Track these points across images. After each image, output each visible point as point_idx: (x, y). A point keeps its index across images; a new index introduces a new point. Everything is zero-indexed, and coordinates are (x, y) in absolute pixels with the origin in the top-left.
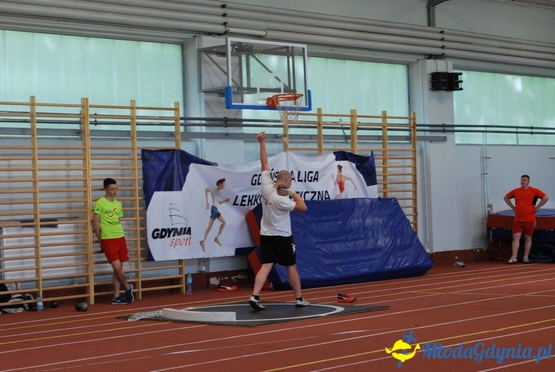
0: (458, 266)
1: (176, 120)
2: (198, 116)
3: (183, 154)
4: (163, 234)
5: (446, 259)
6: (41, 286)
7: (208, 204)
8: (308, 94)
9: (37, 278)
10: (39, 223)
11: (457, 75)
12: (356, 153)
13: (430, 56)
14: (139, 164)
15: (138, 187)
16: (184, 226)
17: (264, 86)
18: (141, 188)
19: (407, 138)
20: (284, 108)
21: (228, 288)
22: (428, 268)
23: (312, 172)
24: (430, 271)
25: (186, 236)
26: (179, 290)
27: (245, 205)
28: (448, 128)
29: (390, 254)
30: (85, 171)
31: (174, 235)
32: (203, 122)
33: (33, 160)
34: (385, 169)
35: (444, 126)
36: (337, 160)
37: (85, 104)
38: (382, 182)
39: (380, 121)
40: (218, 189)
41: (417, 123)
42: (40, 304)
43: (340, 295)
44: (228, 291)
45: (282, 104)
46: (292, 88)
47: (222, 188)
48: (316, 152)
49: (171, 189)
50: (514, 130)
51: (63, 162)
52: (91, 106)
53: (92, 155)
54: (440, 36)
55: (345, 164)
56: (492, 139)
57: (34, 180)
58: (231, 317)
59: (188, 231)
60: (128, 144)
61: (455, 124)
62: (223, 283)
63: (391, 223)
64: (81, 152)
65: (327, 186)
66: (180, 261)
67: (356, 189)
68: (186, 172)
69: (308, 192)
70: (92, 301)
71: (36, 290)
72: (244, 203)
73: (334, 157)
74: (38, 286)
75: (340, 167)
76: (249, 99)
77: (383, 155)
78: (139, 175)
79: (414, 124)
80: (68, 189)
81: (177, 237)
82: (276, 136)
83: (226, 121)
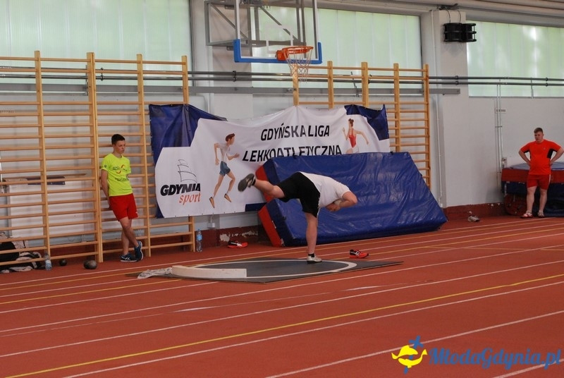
0: (472, 221)
1: (184, 74)
2: (207, 71)
3: (192, 109)
4: (172, 191)
5: (459, 214)
6: (49, 244)
7: (217, 160)
8: (319, 46)
9: (45, 236)
10: (46, 181)
11: (470, 26)
12: (368, 106)
13: (443, 7)
14: (146, 120)
15: (146, 142)
16: (193, 183)
17: (273, 39)
18: (149, 144)
19: (420, 91)
20: (293, 62)
21: (239, 245)
22: (442, 223)
23: (323, 127)
24: (444, 225)
25: (196, 192)
26: (188, 247)
27: (255, 161)
28: (458, 81)
29: (403, 208)
30: (92, 127)
31: (183, 192)
32: (212, 76)
33: (39, 116)
34: (397, 123)
35: (457, 78)
36: (348, 114)
37: (91, 59)
38: (394, 135)
39: (392, 73)
40: (227, 145)
41: (430, 75)
42: (48, 262)
43: (352, 251)
44: (239, 248)
45: (291, 57)
46: (302, 41)
47: (231, 143)
48: (327, 106)
49: (179, 145)
50: (529, 82)
51: (70, 118)
52: (97, 61)
53: (98, 110)
55: (356, 117)
56: (506, 91)
57: (40, 136)
58: (241, 273)
59: (198, 187)
60: (135, 99)
61: (469, 76)
62: (233, 240)
63: (404, 177)
64: (87, 107)
65: (338, 141)
66: (190, 218)
67: (368, 143)
68: (194, 127)
69: (319, 147)
70: (101, 259)
71: (44, 248)
72: (253, 159)
73: (345, 111)
74: (46, 244)
75: (351, 122)
76: (257, 52)
77: (395, 108)
78: (146, 130)
79: (427, 76)
80: (74, 146)
81: (186, 193)
82: (286, 91)
83: (235, 75)
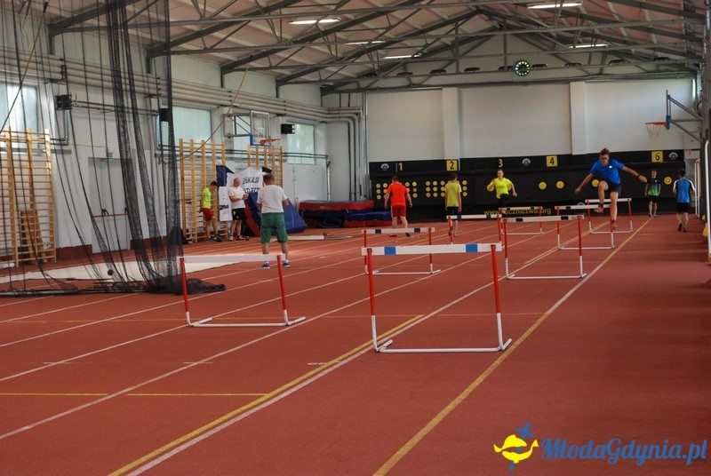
3: (227, 168)
11: (290, 126)
13: (278, 115)
14: (216, 172)
28: (286, 154)
37: (203, 143)
49: (223, 185)
54: (284, 104)
58: (322, 237)
60: (211, 163)
61: (289, 152)
68: (226, 177)
71: (194, 233)
73: (262, 170)
79: (281, 152)
82: (244, 159)
83: (231, 151)
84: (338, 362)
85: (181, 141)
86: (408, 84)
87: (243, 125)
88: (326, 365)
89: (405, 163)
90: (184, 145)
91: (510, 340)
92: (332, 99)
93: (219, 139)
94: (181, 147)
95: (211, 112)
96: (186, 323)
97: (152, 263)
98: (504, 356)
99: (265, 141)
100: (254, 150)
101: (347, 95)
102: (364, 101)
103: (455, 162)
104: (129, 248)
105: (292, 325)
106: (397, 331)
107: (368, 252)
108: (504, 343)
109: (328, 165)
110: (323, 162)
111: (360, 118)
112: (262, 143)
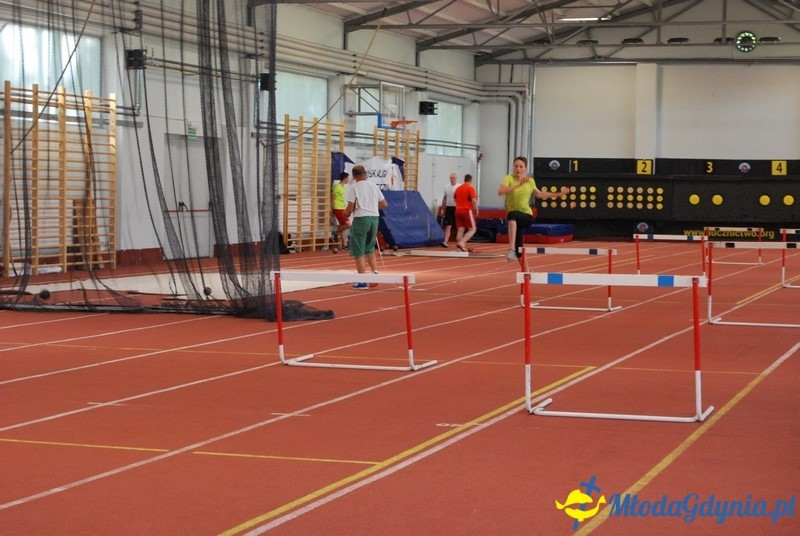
3: (345, 157)
6: (301, 237)
9: (299, 232)
11: (432, 104)
12: (399, 158)
13: (417, 89)
14: (330, 162)
15: (329, 176)
23: (384, 171)
28: (424, 142)
34: (406, 170)
35: (424, 140)
36: (392, 163)
37: (315, 121)
38: (406, 178)
48: (385, 157)
54: (425, 75)
55: (395, 166)
60: (325, 148)
61: (428, 139)
64: (311, 152)
65: (388, 181)
67: (398, 183)
69: (383, 185)
70: (314, 249)
71: (299, 239)
75: (393, 168)
78: (329, 169)
79: (418, 139)
82: (369, 145)
83: (352, 134)
84: (478, 424)
85: (287, 117)
86: (591, 55)
87: (370, 100)
88: (461, 427)
89: (581, 161)
90: (291, 123)
91: (711, 408)
92: (490, 72)
93: (338, 118)
94: (286, 125)
95: (328, 80)
96: (280, 360)
97: (239, 277)
98: (702, 429)
99: (397, 123)
100: (383, 134)
101: (509, 66)
102: (531, 76)
103: (649, 163)
104: (212, 255)
105: (419, 370)
106: (559, 386)
107: (526, 279)
108: (703, 412)
109: (479, 159)
110: (473, 155)
111: (525, 97)
112: (394, 125)
